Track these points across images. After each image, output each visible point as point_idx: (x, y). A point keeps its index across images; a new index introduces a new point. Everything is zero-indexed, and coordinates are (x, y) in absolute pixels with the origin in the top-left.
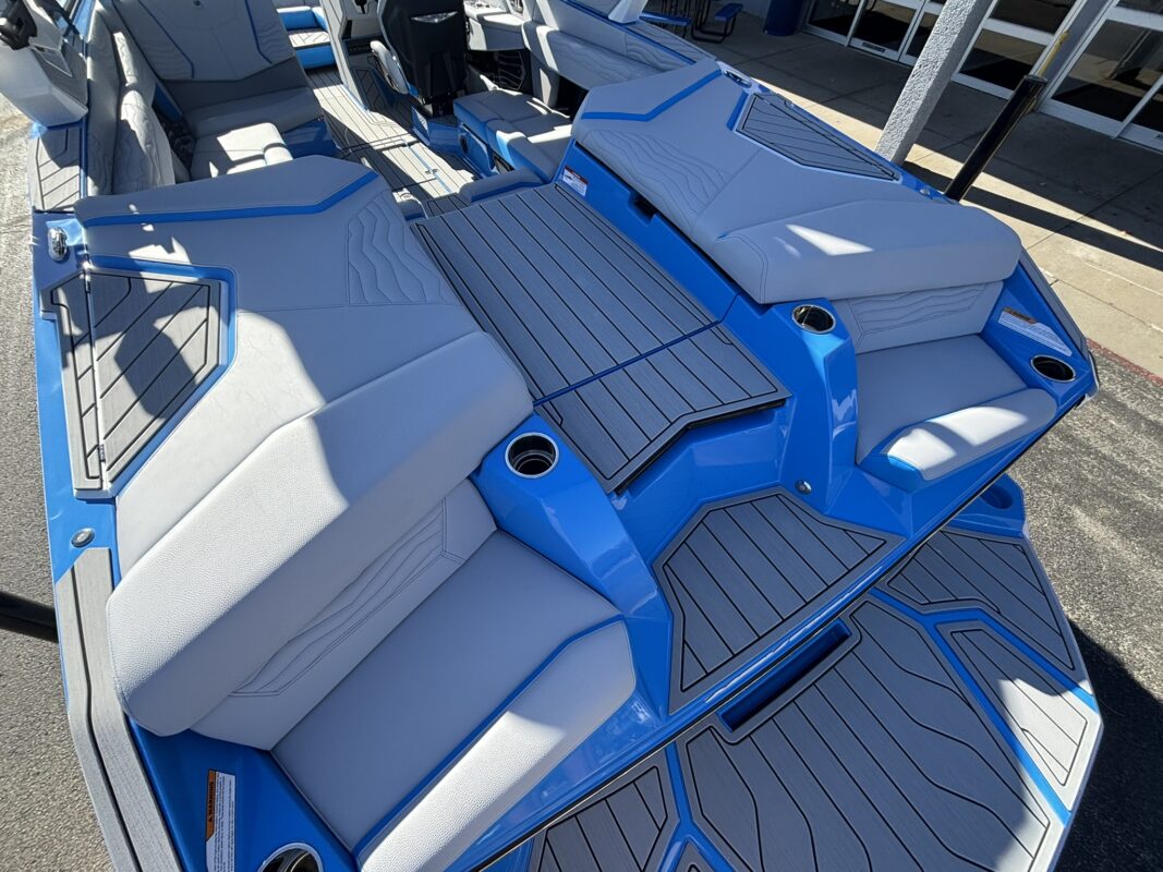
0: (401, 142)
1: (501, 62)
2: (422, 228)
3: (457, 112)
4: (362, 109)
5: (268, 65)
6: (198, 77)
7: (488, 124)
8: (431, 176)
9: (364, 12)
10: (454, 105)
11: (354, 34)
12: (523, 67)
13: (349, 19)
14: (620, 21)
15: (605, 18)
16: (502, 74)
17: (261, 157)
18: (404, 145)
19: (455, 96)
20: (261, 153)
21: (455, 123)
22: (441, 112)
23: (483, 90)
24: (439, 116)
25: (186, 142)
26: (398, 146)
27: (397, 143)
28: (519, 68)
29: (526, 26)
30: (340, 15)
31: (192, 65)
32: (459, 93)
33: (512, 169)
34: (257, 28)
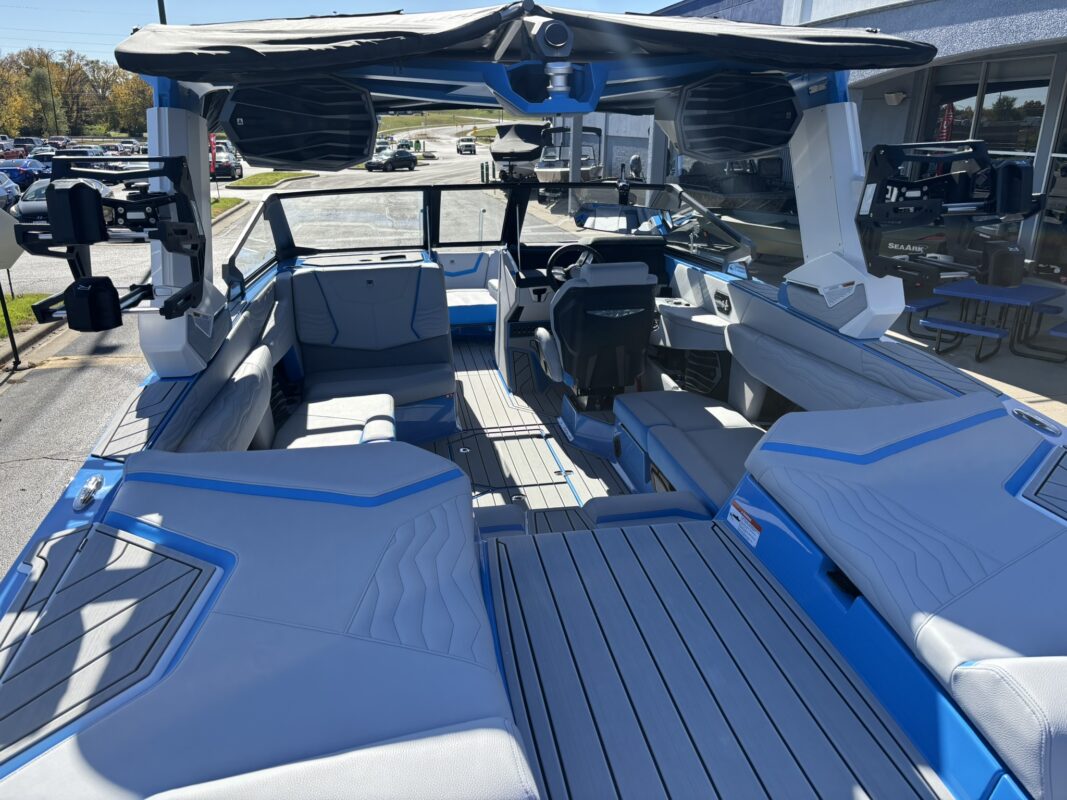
0: (538, 432)
1: (691, 362)
2: (502, 547)
3: (617, 409)
4: (505, 391)
5: (415, 339)
6: (339, 343)
7: (651, 429)
8: (561, 478)
9: (539, 300)
10: (615, 401)
11: (523, 318)
12: (718, 370)
13: (521, 305)
14: (856, 336)
15: (835, 331)
16: (690, 374)
17: (361, 427)
18: (539, 436)
19: (621, 391)
20: (363, 423)
21: (612, 421)
22: (598, 406)
23: (656, 390)
24: (595, 409)
25: (289, 402)
26: (531, 437)
27: (531, 433)
28: (714, 370)
29: (731, 328)
30: (513, 300)
31: (337, 332)
32: (626, 388)
33: (672, 489)
34: (418, 307)
